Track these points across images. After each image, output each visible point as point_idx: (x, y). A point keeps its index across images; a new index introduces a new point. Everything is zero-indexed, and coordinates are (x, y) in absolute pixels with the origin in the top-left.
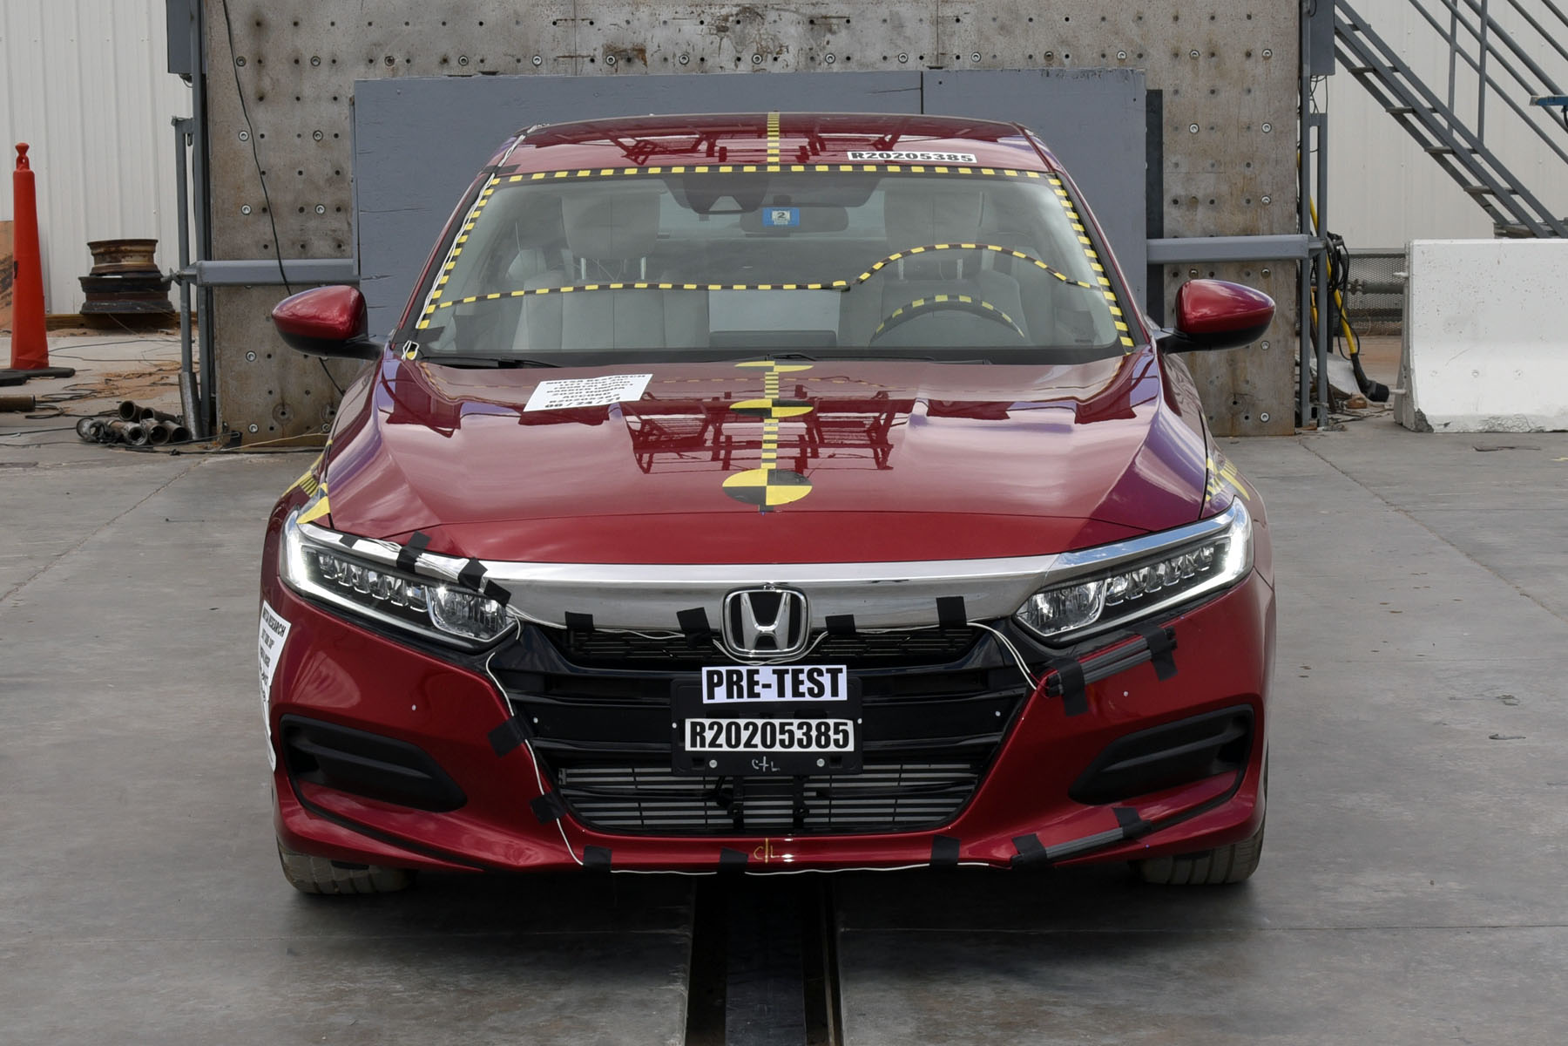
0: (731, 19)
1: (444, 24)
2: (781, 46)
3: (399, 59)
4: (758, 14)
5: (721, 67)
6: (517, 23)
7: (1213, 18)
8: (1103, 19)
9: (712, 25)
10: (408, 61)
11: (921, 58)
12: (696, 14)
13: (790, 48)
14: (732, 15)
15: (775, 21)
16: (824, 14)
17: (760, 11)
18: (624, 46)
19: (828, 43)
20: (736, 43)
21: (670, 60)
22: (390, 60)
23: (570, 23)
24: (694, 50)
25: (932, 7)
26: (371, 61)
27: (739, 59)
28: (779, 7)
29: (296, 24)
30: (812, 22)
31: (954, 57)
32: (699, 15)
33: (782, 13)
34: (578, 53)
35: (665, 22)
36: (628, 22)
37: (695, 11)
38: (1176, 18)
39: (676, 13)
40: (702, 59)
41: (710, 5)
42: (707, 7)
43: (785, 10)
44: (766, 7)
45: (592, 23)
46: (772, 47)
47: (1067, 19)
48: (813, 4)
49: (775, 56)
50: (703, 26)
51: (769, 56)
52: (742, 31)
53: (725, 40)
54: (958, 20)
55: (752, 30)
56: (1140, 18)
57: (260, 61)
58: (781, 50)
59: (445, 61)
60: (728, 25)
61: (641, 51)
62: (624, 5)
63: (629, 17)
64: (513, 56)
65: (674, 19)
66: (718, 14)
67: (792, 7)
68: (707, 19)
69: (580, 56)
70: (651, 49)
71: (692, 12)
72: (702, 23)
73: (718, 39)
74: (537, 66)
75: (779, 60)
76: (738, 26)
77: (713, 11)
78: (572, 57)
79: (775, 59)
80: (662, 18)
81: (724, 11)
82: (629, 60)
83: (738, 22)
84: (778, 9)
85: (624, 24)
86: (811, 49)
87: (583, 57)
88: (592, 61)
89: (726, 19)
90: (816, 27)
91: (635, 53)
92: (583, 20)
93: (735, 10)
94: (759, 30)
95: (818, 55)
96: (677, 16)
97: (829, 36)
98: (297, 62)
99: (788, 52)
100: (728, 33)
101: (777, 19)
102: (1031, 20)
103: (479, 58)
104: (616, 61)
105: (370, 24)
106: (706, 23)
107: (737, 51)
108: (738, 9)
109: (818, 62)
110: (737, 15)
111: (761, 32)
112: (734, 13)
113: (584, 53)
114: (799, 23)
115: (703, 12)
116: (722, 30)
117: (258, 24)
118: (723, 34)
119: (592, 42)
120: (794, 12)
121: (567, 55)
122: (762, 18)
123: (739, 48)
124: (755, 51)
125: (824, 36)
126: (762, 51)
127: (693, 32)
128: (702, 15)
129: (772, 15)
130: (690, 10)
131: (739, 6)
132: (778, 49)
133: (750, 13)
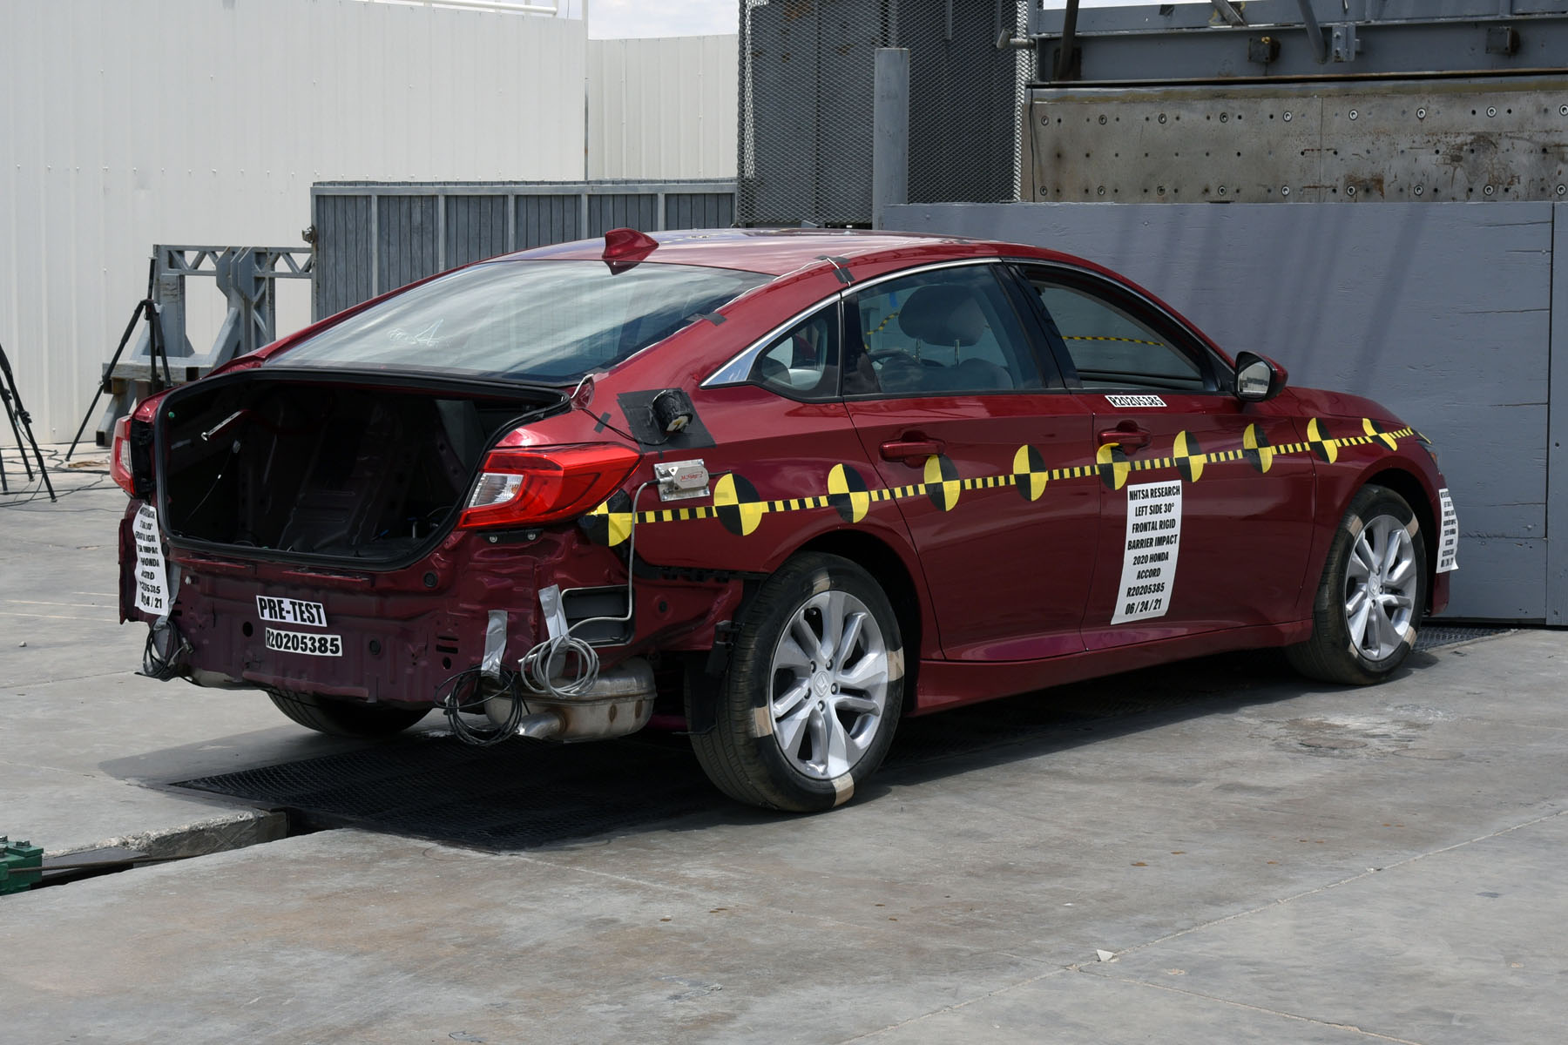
0: (1465, 148)
1: (1207, 154)
2: (1513, 177)
3: (1168, 189)
4: (1492, 143)
5: (1453, 198)
6: (1270, 153)
9: (1447, 154)
10: (1176, 191)
12: (1432, 143)
13: (1521, 178)
14: (1466, 144)
15: (1508, 150)
16: (1557, 143)
17: (1494, 140)
18: (1364, 177)
19: (1560, 173)
20: (1469, 173)
21: (1406, 190)
22: (1161, 190)
23: (1316, 153)
24: (1428, 180)
26: (1146, 191)
27: (1471, 190)
28: (1512, 135)
29: (1088, 155)
30: (1544, 151)
32: (1435, 144)
33: (1516, 141)
34: (1322, 183)
35: (1402, 152)
36: (1368, 152)
37: (1431, 139)
39: (1414, 142)
40: (1436, 190)
41: (1446, 133)
42: (1443, 136)
43: (1518, 138)
44: (1500, 135)
45: (1336, 153)
46: (1503, 177)
48: (1546, 132)
49: (1506, 186)
50: (1438, 156)
51: (1501, 186)
52: (1475, 161)
53: (1459, 169)
55: (1486, 160)
57: (1058, 191)
58: (1512, 181)
59: (1207, 190)
60: (1462, 154)
61: (1379, 182)
62: (1365, 134)
63: (1370, 147)
64: (1265, 186)
65: (1411, 148)
66: (1453, 143)
67: (1526, 135)
68: (1442, 149)
69: (1323, 186)
70: (1388, 179)
71: (1429, 141)
72: (1437, 152)
73: (1452, 169)
74: (1285, 196)
75: (1510, 191)
76: (1472, 155)
77: (1448, 139)
78: (1316, 187)
79: (1507, 190)
80: (1400, 148)
81: (1459, 140)
82: (1367, 191)
83: (1472, 151)
84: (1511, 138)
85: (1364, 154)
86: (1542, 180)
87: (1326, 188)
88: (1334, 191)
89: (1460, 148)
90: (1548, 156)
91: (1374, 183)
92: (1328, 150)
93: (1469, 139)
94: (1491, 160)
95: (1549, 186)
96: (1415, 145)
97: (1561, 166)
98: (1087, 191)
99: (1519, 183)
100: (1461, 163)
101: (1510, 147)
103: (1235, 187)
104: (1356, 192)
105: (1147, 155)
106: (1440, 153)
107: (1470, 182)
108: (1472, 137)
109: (1548, 193)
110: (1471, 144)
111: (1494, 162)
112: (1469, 141)
113: (1328, 183)
114: (1532, 152)
115: (1439, 141)
116: (1456, 159)
117: (1059, 156)
118: (1456, 164)
119: (1332, 171)
120: (1528, 140)
121: (1312, 185)
122: (1496, 147)
123: (1472, 179)
124: (1487, 182)
125: (1556, 166)
126: (1494, 182)
127: (1429, 161)
128: (1438, 144)
129: (1505, 144)
130: (1426, 139)
131: (1473, 134)
132: (1510, 180)
133: (1484, 141)
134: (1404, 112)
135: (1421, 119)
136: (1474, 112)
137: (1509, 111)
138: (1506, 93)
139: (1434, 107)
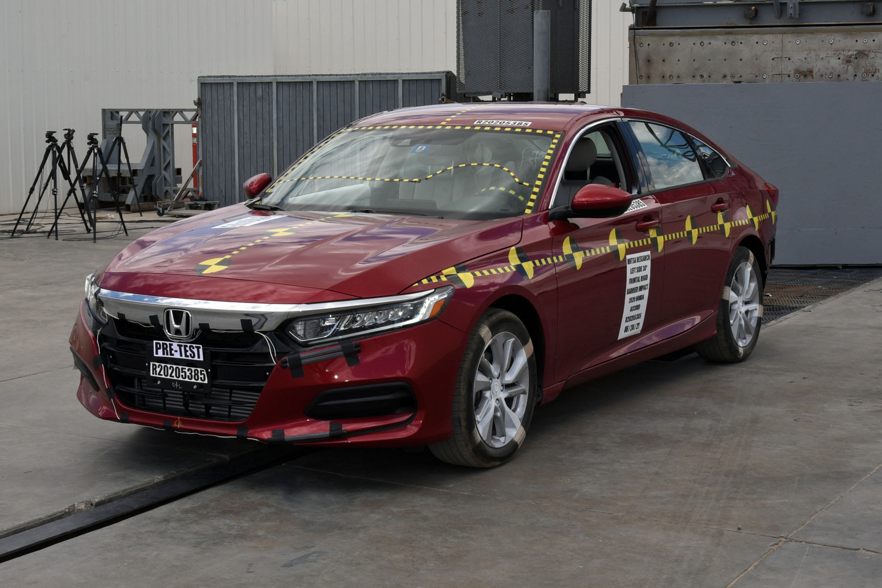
0: (853, 57)
1: (725, 60)
2: (876, 69)
3: (706, 76)
4: (865, 54)
5: (847, 79)
6: (757, 59)
9: (844, 60)
10: (709, 77)
12: (837, 54)
13: (880, 71)
14: (853, 55)
15: (873, 58)
17: (866, 53)
18: (804, 70)
20: (855, 68)
21: (824, 76)
22: (702, 76)
23: (780, 59)
24: (835, 71)
26: (694, 77)
27: (856, 75)
29: (664, 61)
33: (877, 54)
34: (783, 73)
35: (822, 58)
36: (805, 59)
39: (828, 54)
40: (839, 76)
41: (843, 50)
43: (879, 52)
44: (869, 51)
45: (789, 59)
46: (871, 69)
51: (871, 73)
52: (857, 62)
53: (849, 67)
55: (863, 62)
58: (876, 71)
59: (725, 76)
60: (851, 59)
61: (811, 72)
62: (804, 51)
63: (807, 56)
64: (754, 74)
65: (827, 57)
66: (847, 55)
68: (842, 57)
69: (783, 74)
70: (815, 71)
72: (839, 59)
74: (764, 78)
75: (875, 76)
76: (856, 60)
77: (844, 53)
78: (780, 75)
79: (873, 75)
80: (821, 57)
81: (850, 53)
82: (805, 76)
83: (856, 58)
84: (875, 52)
85: (804, 60)
87: (785, 75)
88: (789, 76)
89: (850, 57)
91: (808, 73)
92: (786, 58)
93: (855, 53)
94: (865, 62)
96: (828, 56)
98: (664, 77)
99: (879, 72)
100: (851, 64)
101: (874, 56)
103: (740, 75)
104: (800, 77)
105: (694, 60)
106: (841, 59)
107: (855, 72)
108: (856, 52)
110: (856, 55)
111: (867, 63)
113: (785, 73)
115: (840, 54)
116: (848, 62)
117: (649, 61)
118: (848, 64)
119: (789, 67)
121: (778, 73)
122: (867, 56)
123: (856, 71)
124: (863, 72)
126: (867, 72)
127: (835, 63)
128: (839, 55)
129: (872, 55)
130: (834, 53)
131: (857, 50)
132: (874, 71)
133: (861, 54)
134: (823, 41)
135: (831, 44)
136: (857, 41)
137: (874, 41)
138: (872, 32)
139: (837, 39)
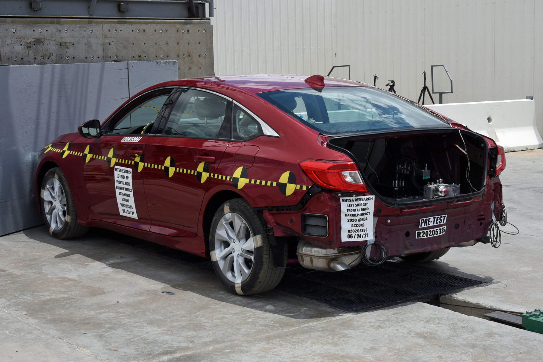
0: (32, 43)
2: (50, 54)
4: (42, 41)
5: (29, 62)
7: (189, 43)
8: (156, 44)
9: (25, 46)
11: (98, 57)
12: (19, 41)
13: (53, 54)
14: (32, 42)
15: (48, 44)
16: (65, 42)
17: (42, 40)
19: (67, 52)
20: (34, 52)
21: (10, 59)
24: (19, 55)
25: (101, 39)
27: (35, 58)
28: (49, 39)
30: (61, 44)
31: (109, 57)
32: (20, 42)
33: (50, 41)
35: (8, 44)
37: (18, 40)
38: (178, 44)
39: (12, 41)
40: (22, 59)
42: (23, 39)
43: (51, 40)
44: (44, 39)
46: (47, 54)
47: (145, 44)
48: (61, 38)
49: (48, 57)
50: (22, 46)
51: (46, 57)
52: (36, 48)
53: (30, 51)
54: (110, 44)
55: (39, 48)
56: (167, 43)
58: (50, 55)
60: (31, 46)
65: (10, 43)
66: (27, 42)
67: (54, 39)
70: (3, 55)
71: (18, 41)
72: (21, 45)
73: (28, 51)
75: (50, 58)
76: (34, 46)
77: (25, 40)
79: (48, 58)
80: (7, 43)
81: (29, 41)
83: (35, 44)
84: (48, 40)
86: (61, 55)
89: (30, 43)
90: (62, 47)
93: (33, 40)
94: (42, 47)
95: (63, 57)
97: (67, 50)
99: (53, 56)
100: (31, 49)
102: (133, 44)
106: (23, 45)
107: (35, 56)
108: (34, 39)
109: (63, 59)
110: (34, 42)
112: (33, 41)
114: (56, 45)
116: (29, 47)
118: (29, 49)
120: (54, 41)
122: (43, 43)
123: (35, 54)
124: (41, 55)
125: (65, 50)
126: (43, 56)
127: (19, 48)
128: (21, 42)
129: (46, 42)
130: (17, 40)
131: (35, 38)
132: (49, 55)
133: (39, 41)
134: (7, 31)
135: (14, 33)
136: (34, 31)
137: (47, 31)
138: (45, 24)
139: (18, 28)
